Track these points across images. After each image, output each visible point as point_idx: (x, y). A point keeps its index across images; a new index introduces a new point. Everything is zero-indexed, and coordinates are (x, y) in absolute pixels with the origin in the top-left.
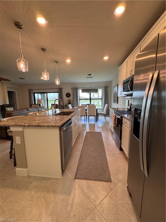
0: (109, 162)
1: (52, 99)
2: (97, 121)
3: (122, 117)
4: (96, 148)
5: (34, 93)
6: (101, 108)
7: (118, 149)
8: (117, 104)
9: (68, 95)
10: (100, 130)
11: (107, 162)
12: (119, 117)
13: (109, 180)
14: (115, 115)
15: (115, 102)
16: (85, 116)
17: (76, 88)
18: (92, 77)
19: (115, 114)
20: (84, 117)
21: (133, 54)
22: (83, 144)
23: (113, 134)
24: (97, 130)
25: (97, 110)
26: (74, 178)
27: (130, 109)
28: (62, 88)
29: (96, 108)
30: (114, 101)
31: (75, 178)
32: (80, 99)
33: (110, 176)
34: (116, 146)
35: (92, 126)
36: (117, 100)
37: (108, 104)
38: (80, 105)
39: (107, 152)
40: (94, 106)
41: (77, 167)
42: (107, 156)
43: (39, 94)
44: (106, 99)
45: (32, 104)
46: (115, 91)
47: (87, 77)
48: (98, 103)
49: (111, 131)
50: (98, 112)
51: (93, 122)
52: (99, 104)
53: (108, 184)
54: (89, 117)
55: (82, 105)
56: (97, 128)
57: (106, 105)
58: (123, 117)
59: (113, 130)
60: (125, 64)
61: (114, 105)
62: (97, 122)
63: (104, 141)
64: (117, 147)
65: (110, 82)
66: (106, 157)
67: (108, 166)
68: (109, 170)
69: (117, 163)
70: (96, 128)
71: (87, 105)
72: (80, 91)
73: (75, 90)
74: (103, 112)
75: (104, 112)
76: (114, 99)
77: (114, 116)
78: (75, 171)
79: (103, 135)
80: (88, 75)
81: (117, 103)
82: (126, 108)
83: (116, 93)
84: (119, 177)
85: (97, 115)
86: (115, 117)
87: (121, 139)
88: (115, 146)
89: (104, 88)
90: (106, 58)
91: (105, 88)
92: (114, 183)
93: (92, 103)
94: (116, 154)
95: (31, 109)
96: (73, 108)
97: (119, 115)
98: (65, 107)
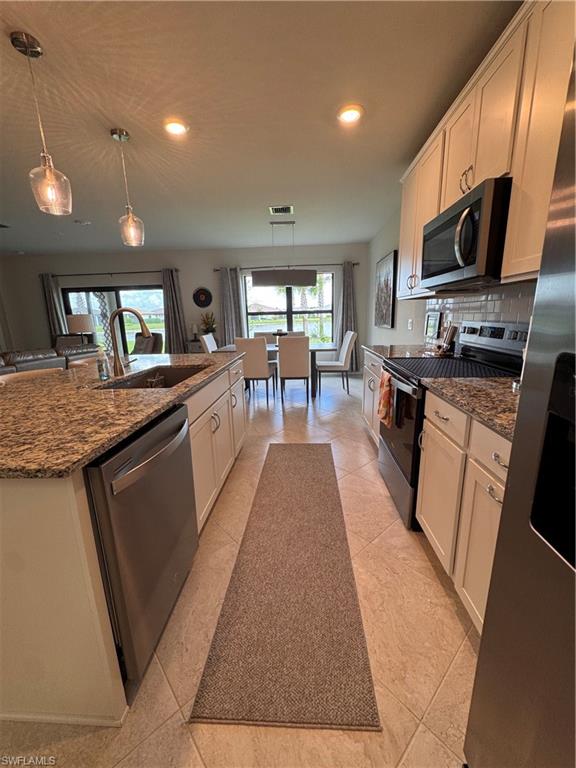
0: (365, 597)
1: (153, 317)
2: (314, 396)
3: (423, 389)
4: (308, 521)
5: (65, 292)
6: (329, 345)
7: (399, 521)
8: (392, 331)
9: (202, 297)
10: (324, 433)
11: (355, 596)
12: (407, 388)
13: (367, 721)
14: (389, 380)
15: (385, 323)
16: (267, 379)
17: (234, 270)
18: (294, 223)
19: (387, 375)
20: (265, 381)
21: (481, 83)
22: (254, 505)
23: (377, 454)
24: (316, 435)
25: (313, 353)
26: (188, 714)
27: (448, 351)
28: (177, 270)
29: (310, 348)
30: (381, 320)
31: (195, 718)
32: (248, 314)
33: (371, 690)
34: (390, 509)
35: (296, 419)
36: (390, 316)
37: (356, 330)
38: (252, 336)
39: (354, 544)
40: (302, 339)
41: (211, 637)
42: (356, 565)
43: (91, 293)
44: (349, 315)
45: (58, 333)
46: (382, 280)
47: (272, 223)
48: (321, 327)
49: (371, 440)
50: (319, 363)
51: (300, 404)
52: (320, 333)
53: (360, 747)
54: (286, 381)
55: (256, 335)
56: (314, 426)
57: (350, 334)
58: (428, 389)
59: (377, 437)
60: (435, 144)
61: (381, 336)
62: (313, 401)
63: (339, 486)
64: (396, 514)
65: (366, 245)
66: (349, 569)
67: (361, 623)
68: (365, 648)
69: (400, 602)
70: (310, 427)
71: (275, 335)
72: (249, 279)
73: (229, 277)
74: (337, 360)
75: (343, 362)
76: (378, 309)
77: (386, 383)
78: (201, 665)
79: (338, 455)
80: (276, 211)
81: (393, 326)
82: (434, 347)
83: (387, 286)
84: (412, 692)
85: (316, 373)
86: (390, 385)
87: (414, 483)
88: (389, 507)
89: (341, 268)
90: (350, 116)
91: (344, 271)
92: (392, 735)
93: (297, 328)
94: (395, 551)
95: (31, 357)
96: (222, 349)
97: (408, 378)
98: (190, 346)
